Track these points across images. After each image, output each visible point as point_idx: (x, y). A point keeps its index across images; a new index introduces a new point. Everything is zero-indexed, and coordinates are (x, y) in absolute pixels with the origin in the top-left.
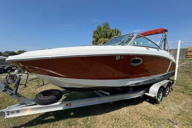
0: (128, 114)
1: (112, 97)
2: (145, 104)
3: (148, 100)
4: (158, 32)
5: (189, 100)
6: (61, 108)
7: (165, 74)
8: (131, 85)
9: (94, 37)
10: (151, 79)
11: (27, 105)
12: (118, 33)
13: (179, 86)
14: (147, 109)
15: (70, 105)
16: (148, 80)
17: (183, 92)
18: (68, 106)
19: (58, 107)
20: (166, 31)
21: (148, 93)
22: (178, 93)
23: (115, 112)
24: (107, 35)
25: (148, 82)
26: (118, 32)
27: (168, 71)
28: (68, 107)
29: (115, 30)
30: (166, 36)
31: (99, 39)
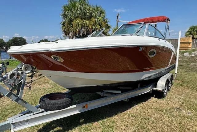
0: (142, 110)
1: (126, 94)
2: (153, 99)
3: (154, 96)
4: (160, 19)
5: (187, 92)
6: (77, 112)
7: (167, 67)
8: (145, 78)
9: (64, 16)
10: (159, 73)
11: (35, 113)
12: (101, 14)
13: (177, 81)
14: (157, 103)
15: (87, 108)
16: (157, 74)
17: (182, 85)
18: (84, 108)
19: (73, 110)
20: (168, 20)
21: (156, 87)
22: (178, 86)
23: (129, 110)
24: (85, 15)
25: (157, 75)
26: (101, 12)
27: (169, 64)
28: (85, 110)
29: (97, 8)
30: (168, 25)
31: (73, 20)
